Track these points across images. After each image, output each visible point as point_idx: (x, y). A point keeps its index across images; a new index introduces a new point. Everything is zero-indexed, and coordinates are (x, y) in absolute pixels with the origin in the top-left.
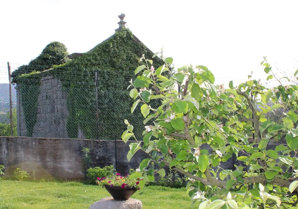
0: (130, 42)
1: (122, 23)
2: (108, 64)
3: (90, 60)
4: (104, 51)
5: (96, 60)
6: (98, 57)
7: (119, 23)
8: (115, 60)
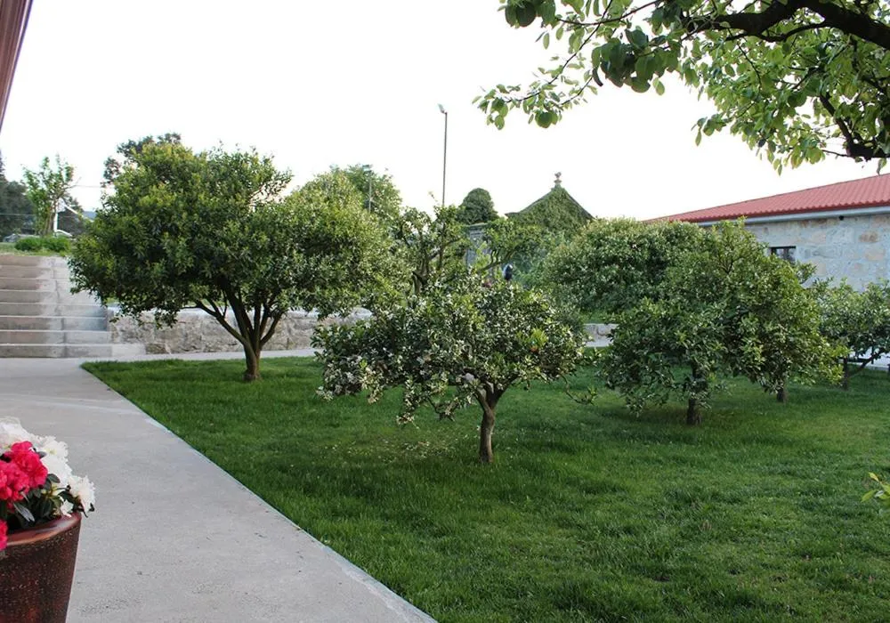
0: (565, 201)
1: (557, 182)
2: (542, 223)
3: (526, 220)
4: (540, 210)
5: (531, 219)
6: (534, 217)
7: (556, 182)
8: (549, 219)
